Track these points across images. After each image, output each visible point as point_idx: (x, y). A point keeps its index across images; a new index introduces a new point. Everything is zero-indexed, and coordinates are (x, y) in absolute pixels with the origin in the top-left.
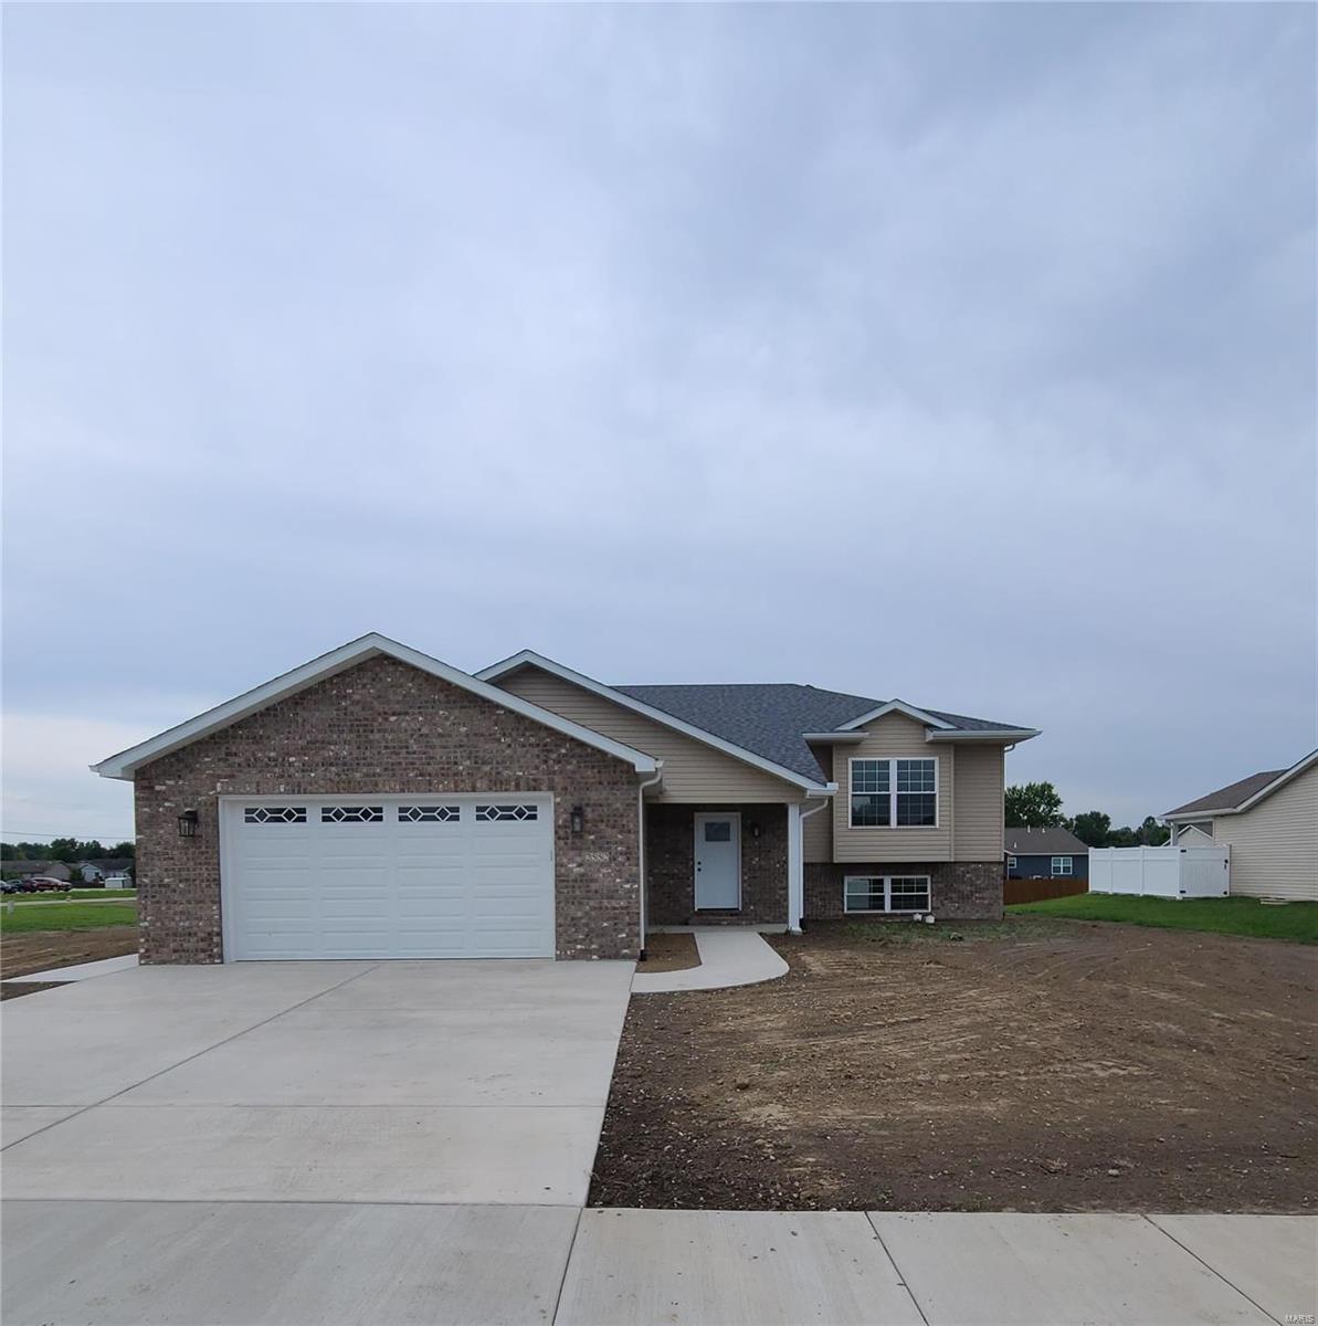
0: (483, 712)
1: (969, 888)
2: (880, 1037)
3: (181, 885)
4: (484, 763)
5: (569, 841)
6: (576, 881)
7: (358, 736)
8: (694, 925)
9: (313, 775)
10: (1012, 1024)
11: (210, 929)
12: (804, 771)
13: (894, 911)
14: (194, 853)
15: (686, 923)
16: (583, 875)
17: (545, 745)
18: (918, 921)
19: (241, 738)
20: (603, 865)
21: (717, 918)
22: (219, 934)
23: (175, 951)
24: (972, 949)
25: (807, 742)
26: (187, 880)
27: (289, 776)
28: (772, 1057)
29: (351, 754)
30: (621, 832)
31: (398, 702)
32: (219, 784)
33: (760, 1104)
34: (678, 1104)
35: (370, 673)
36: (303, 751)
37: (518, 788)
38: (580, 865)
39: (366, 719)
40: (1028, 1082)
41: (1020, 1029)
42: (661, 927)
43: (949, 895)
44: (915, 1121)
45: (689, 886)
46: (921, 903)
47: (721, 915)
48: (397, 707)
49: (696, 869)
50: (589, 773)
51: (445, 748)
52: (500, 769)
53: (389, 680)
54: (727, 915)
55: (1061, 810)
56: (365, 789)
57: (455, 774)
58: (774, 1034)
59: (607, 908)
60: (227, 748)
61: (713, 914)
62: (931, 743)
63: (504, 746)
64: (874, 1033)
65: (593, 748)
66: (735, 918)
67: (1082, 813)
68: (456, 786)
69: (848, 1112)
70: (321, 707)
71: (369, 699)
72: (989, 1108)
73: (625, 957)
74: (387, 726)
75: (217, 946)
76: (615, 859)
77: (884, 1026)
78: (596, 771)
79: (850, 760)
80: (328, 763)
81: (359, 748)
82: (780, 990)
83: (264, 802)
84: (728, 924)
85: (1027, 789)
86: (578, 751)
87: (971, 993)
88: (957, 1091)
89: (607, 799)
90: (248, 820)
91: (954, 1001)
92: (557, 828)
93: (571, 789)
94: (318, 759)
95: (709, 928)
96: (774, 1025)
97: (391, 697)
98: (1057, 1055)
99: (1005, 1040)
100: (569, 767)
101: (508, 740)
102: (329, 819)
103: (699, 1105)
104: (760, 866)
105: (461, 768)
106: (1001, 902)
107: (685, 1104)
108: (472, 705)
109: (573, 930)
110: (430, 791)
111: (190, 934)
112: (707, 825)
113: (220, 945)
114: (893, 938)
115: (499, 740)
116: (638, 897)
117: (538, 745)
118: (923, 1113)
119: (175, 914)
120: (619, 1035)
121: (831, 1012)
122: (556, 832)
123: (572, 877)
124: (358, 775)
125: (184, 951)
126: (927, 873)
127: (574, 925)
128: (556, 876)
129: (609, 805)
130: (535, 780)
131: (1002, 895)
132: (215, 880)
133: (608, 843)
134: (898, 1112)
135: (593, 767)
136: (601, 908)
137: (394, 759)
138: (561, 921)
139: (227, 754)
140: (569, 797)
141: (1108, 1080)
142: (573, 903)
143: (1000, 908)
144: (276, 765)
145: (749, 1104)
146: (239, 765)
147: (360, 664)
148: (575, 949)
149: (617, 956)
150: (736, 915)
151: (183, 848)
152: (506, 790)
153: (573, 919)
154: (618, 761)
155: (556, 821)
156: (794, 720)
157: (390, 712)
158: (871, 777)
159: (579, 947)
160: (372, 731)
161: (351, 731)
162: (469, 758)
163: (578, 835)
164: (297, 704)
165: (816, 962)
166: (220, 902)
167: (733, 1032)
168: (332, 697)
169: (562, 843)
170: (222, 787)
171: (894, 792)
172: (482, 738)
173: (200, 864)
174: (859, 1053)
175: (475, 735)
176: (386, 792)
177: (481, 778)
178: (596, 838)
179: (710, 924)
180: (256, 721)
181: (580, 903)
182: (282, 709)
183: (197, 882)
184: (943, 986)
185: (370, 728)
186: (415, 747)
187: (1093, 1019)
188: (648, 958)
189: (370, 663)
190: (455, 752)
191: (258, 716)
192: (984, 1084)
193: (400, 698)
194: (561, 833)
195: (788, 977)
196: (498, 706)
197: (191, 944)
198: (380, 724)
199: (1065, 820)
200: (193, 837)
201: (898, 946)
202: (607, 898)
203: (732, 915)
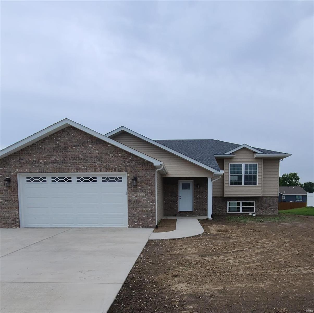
0: (104, 146)
1: (267, 205)
2: (229, 256)
3: (6, 202)
4: (104, 163)
5: (132, 189)
6: (135, 202)
7: (62, 154)
8: (178, 216)
9: (48, 166)
10: (275, 252)
11: (15, 217)
12: (213, 167)
13: (243, 212)
14: (9, 192)
15: (175, 216)
16: (136, 200)
17: (124, 157)
18: (250, 216)
19: (24, 154)
20: (143, 197)
21: (185, 214)
22: (19, 218)
23: (4, 224)
24: (266, 225)
25: (215, 157)
26: (8, 201)
27: (40, 167)
28: (189, 264)
29: (60, 159)
30: (149, 186)
31: (76, 142)
32: (17, 169)
33: (180, 283)
34: (150, 282)
35: (66, 132)
36: (45, 158)
37: (115, 171)
38: (136, 197)
39: (65, 148)
40: (277, 275)
41: (277, 254)
42: (166, 217)
43: (261, 207)
44: (234, 291)
45: (176, 204)
46: (252, 210)
47: (187, 213)
48: (75, 144)
49: (179, 198)
50: (139, 166)
51: (91, 157)
52: (110, 165)
53: (73, 134)
54: (189, 213)
55: (299, 181)
56: (65, 171)
57: (95, 166)
58: (192, 255)
59: (145, 211)
60: (20, 157)
61: (184, 213)
62: (256, 158)
63: (110, 157)
64: (226, 255)
65: (140, 158)
66: (191, 214)
67: (306, 182)
68: (95, 170)
69: (210, 286)
70: (50, 144)
71: (66, 141)
72: (262, 285)
73: (151, 227)
74: (72, 150)
75: (18, 222)
76: (147, 195)
77: (231, 252)
78: (141, 165)
79: (230, 163)
80: (52, 162)
81: (63, 157)
82: (199, 239)
83: (32, 175)
84: (189, 216)
85: (289, 174)
86: (135, 159)
87: (263, 240)
88: (252, 278)
89: (145, 175)
90: (28, 181)
91: (257, 243)
92: (128, 184)
93: (133, 171)
94: (50, 161)
95: (183, 217)
96: (193, 252)
97: (73, 140)
98: (289, 264)
99: (272, 258)
100: (132, 164)
101: (112, 155)
102: (54, 181)
103: (157, 283)
104: (199, 197)
105: (97, 164)
106: (278, 209)
107: (153, 282)
108: (100, 143)
109: (134, 218)
110: (86, 172)
111: (9, 218)
112: (182, 184)
113: (19, 222)
114: (241, 221)
115: (109, 155)
116: (155, 207)
117: (122, 157)
118: (238, 287)
119: (4, 211)
120: (138, 255)
121: (214, 247)
122: (128, 186)
123: (133, 200)
124: (63, 166)
125: (7, 224)
126: (254, 200)
127: (134, 216)
128: (128, 200)
129: (145, 177)
130: (121, 168)
131: (278, 207)
132: (16, 201)
133: (145, 189)
134: (228, 287)
135: (140, 164)
136: (143, 211)
137: (75, 161)
138: (130, 215)
139: (20, 159)
140: (132, 174)
141: (306, 275)
142: (134, 209)
143: (277, 211)
144: (36, 163)
145: (176, 283)
146: (24, 163)
147: (63, 129)
148: (134, 224)
149: (148, 227)
150: (192, 213)
151: (6, 190)
152: (111, 172)
153: (133, 214)
154: (149, 162)
155: (128, 182)
156: (212, 151)
157: (73, 146)
158: (236, 169)
159: (135, 224)
160: (67, 152)
161: (60, 152)
162: (99, 161)
163: (135, 187)
164: (42, 142)
165: (213, 229)
166: (18, 208)
167: (178, 255)
168: (54, 140)
169: (130, 189)
170: (18, 170)
171: (243, 174)
172: (103, 155)
173: (12, 195)
174: (220, 263)
175: (101, 153)
176: (72, 172)
177: (103, 168)
178: (141, 188)
179: (183, 216)
180: (29, 148)
181: (135, 209)
182: (37, 144)
183: (11, 201)
184: (254, 238)
185: (66, 151)
186: (81, 157)
187: (303, 251)
188: (158, 227)
189: (66, 129)
190: (95, 159)
191: (29, 146)
192: (262, 276)
193: (76, 141)
194: (130, 186)
195: (203, 235)
196: (109, 144)
197: (9, 221)
198: (70, 149)
199: (300, 184)
200: (9, 187)
201: (242, 224)
202: (145, 207)
203: (190, 213)
